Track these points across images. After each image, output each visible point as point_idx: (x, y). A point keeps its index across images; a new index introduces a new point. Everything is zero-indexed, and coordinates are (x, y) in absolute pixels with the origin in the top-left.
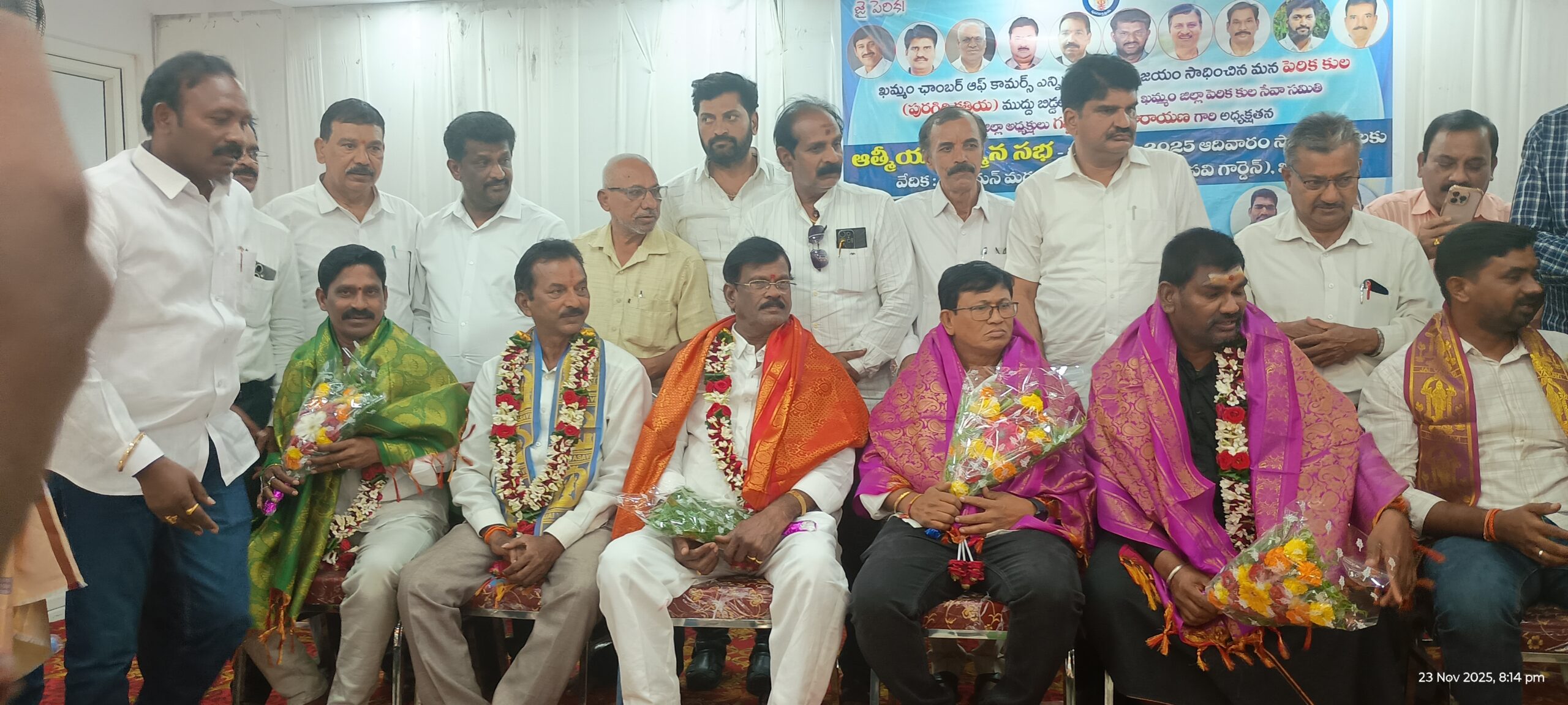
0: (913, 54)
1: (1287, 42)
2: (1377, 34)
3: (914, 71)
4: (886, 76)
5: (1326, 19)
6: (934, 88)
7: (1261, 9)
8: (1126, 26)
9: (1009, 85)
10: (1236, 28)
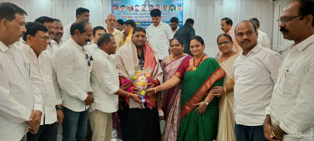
0: (121, 9)
1: (170, 11)
2: (181, 10)
3: (122, 11)
4: (118, 12)
5: (175, 8)
6: (125, 14)
7: (167, 6)
8: (150, 7)
9: (135, 14)
10: (164, 8)
